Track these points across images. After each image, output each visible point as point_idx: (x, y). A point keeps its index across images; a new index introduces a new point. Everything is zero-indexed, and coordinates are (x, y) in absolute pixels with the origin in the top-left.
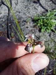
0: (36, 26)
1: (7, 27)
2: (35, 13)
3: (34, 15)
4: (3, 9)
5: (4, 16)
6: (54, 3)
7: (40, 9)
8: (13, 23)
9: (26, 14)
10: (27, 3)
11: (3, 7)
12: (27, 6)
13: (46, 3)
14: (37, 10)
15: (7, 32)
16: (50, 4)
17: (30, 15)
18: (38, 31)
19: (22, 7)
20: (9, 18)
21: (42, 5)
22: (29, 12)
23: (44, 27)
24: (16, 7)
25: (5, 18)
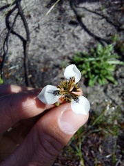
1: (26, 81)
2: (74, 45)
3: (72, 51)
4: (13, 43)
5: (17, 58)
6: (111, 23)
7: (84, 37)
8: (36, 71)
9: (58, 49)
10: (57, 26)
11: (12, 39)
12: (58, 31)
13: (95, 22)
14: (78, 38)
16: (103, 24)
17: (66, 50)
19: (49, 36)
20: (27, 62)
21: (87, 27)
22: (63, 46)
23: (93, 76)
24: (36, 37)
25: (19, 62)
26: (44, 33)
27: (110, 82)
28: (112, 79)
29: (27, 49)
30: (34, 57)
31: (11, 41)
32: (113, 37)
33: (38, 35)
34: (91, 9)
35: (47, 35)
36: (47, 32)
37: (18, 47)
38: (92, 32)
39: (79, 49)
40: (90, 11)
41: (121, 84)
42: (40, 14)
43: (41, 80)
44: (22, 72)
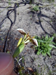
0: (33, 47)
1: (5, 42)
2: (35, 32)
3: (33, 35)
4: (7, 22)
5: (6, 29)
7: (40, 30)
8: (12, 38)
10: (29, 22)
11: (7, 20)
12: (29, 24)
13: (47, 25)
14: (37, 30)
15: (3, 47)
16: (50, 28)
17: (30, 33)
18: (34, 52)
19: (24, 25)
20: (9, 33)
21: (43, 27)
22: (30, 31)
23: (40, 50)
24: (18, 23)
25: (6, 31)
26: (23, 22)
27: (48, 55)
29: (12, 27)
30: (14, 32)
31: (6, 21)
33: (20, 23)
34: (46, 20)
35: (24, 24)
36: (24, 23)
37: (8, 25)
38: (44, 29)
39: (37, 35)
41: (53, 58)
42: (23, 15)
43: (13, 43)
44: (5, 37)
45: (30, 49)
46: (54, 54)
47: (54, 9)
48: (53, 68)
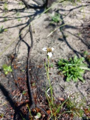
0: (61, 72)
1: (27, 72)
2: (59, 54)
3: (58, 57)
4: (21, 47)
8: (34, 67)
10: (50, 40)
12: (51, 44)
14: (62, 50)
15: (26, 79)
16: (79, 43)
17: (54, 57)
18: (62, 79)
20: (29, 60)
21: (69, 43)
23: (70, 75)
24: (36, 45)
25: (24, 59)
26: (42, 43)
27: (80, 80)
28: (82, 79)
29: (30, 52)
30: (34, 58)
32: (85, 52)
33: (38, 44)
34: (72, 33)
35: (43, 45)
36: (43, 43)
37: (24, 50)
38: (72, 47)
39: (62, 56)
40: (72, 34)
41: (87, 83)
42: (41, 31)
43: (36, 73)
44: (25, 66)
45: (57, 76)
46: (88, 78)
47: (81, 14)
48: (88, 94)
